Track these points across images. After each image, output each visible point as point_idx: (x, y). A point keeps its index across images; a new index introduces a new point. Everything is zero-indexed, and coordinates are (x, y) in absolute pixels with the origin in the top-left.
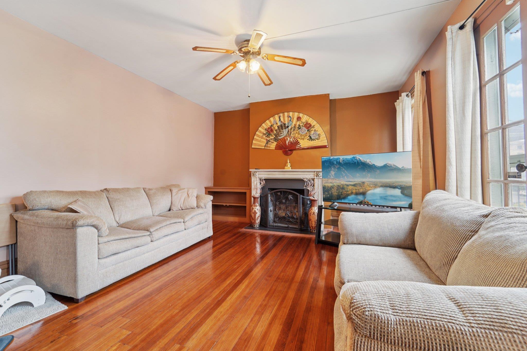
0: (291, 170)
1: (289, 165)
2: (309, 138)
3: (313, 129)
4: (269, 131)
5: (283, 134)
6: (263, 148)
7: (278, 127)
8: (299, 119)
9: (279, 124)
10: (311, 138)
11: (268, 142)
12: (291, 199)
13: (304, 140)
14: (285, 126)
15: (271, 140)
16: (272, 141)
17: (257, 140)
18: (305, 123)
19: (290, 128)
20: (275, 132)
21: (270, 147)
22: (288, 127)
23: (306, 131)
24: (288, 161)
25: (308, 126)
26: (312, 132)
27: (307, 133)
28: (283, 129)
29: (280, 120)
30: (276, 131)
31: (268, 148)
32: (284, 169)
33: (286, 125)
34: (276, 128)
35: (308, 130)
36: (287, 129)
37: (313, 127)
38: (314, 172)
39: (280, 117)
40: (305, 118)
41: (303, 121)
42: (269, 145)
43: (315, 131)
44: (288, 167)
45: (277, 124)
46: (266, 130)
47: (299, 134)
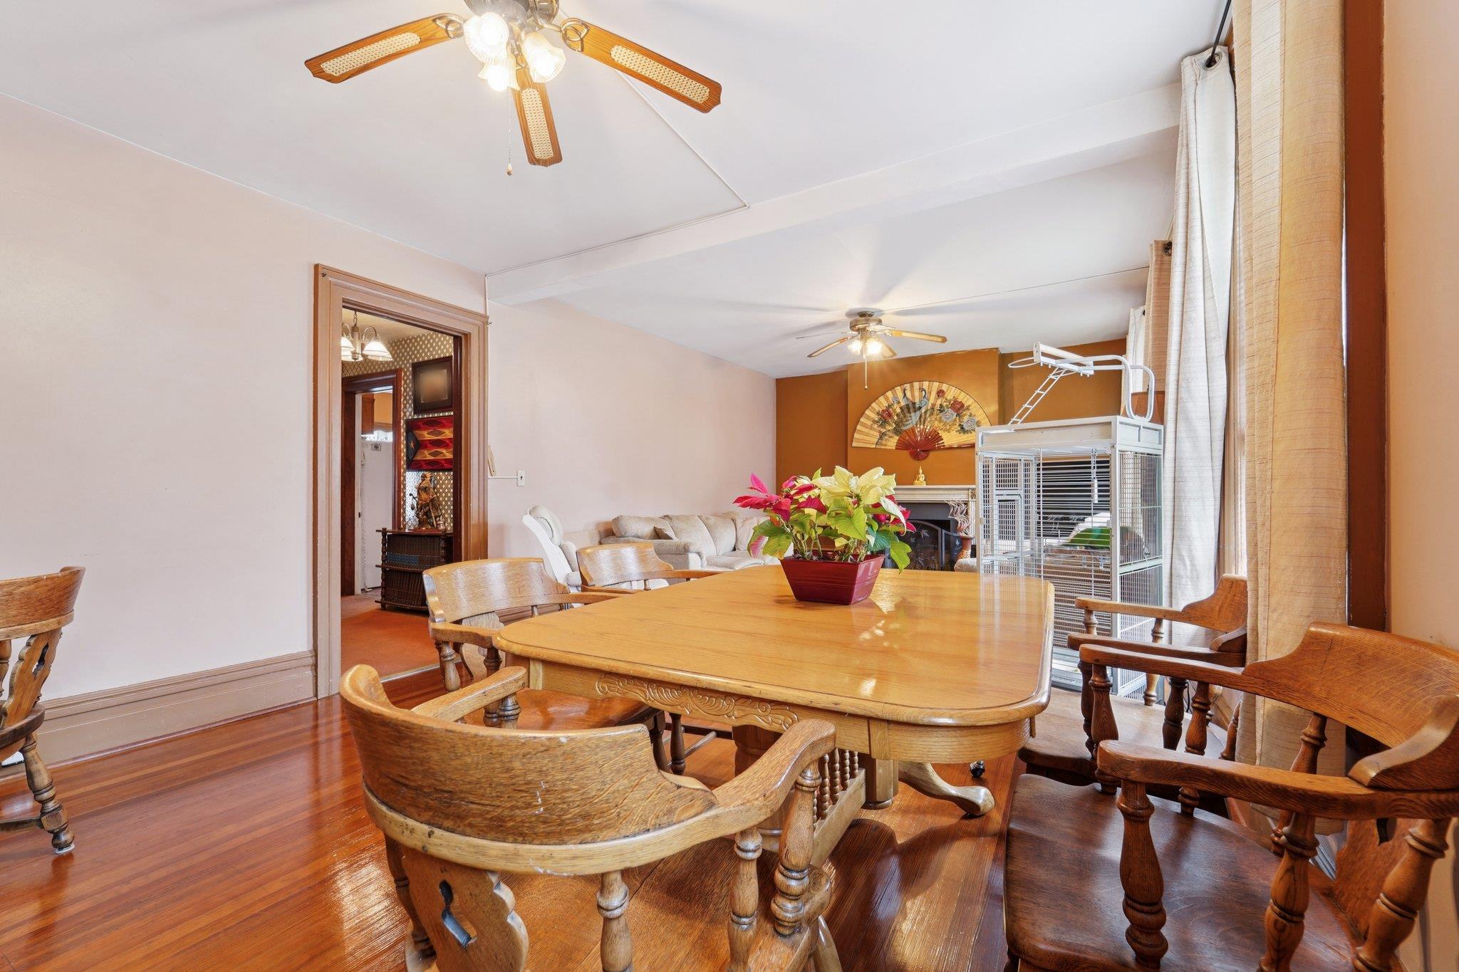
0: (925, 486)
1: (922, 477)
2: (959, 429)
3: (968, 413)
4: (885, 416)
5: (910, 422)
6: (874, 446)
7: (901, 408)
8: (940, 393)
9: (903, 403)
10: (962, 428)
11: (882, 435)
12: (925, 537)
13: (949, 432)
14: (914, 407)
15: (888, 433)
16: (891, 434)
17: (861, 433)
18: (952, 402)
19: (923, 410)
20: (896, 418)
21: (886, 445)
22: (920, 408)
23: (955, 416)
24: (921, 471)
25: (958, 407)
26: (966, 418)
27: (955, 420)
28: (910, 413)
29: (905, 395)
30: (898, 415)
31: (883, 447)
32: (912, 484)
33: (917, 406)
34: (898, 410)
35: (958, 415)
36: (918, 413)
37: (968, 408)
38: (968, 489)
39: (905, 390)
40: (952, 393)
41: (948, 398)
42: (884, 442)
43: (971, 415)
44: (921, 482)
45: (899, 402)
46: (878, 414)
47: (940, 421)
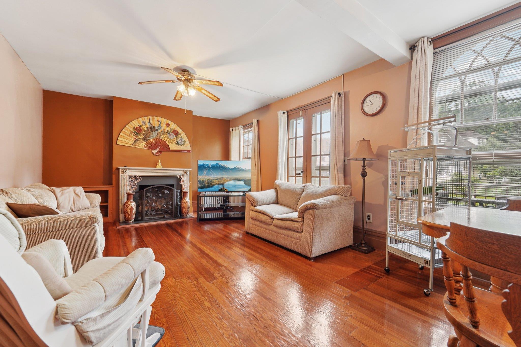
0: (162, 168)
1: (160, 164)
2: (176, 143)
3: (180, 136)
4: (138, 131)
5: (152, 136)
6: (131, 146)
7: (147, 128)
8: (168, 125)
9: (148, 126)
10: (178, 142)
11: (136, 140)
12: (167, 193)
13: (172, 144)
14: (154, 129)
15: (139, 140)
16: (141, 140)
17: (123, 137)
18: (173, 130)
19: (159, 131)
20: (144, 132)
21: (138, 146)
22: (157, 130)
23: (174, 137)
24: (159, 161)
25: (176, 133)
26: (179, 139)
27: (175, 139)
28: (152, 131)
29: (150, 122)
30: (145, 131)
31: (136, 147)
32: (156, 167)
33: (156, 128)
34: (146, 129)
35: (176, 136)
36: (156, 132)
37: (180, 134)
38: (183, 171)
39: (149, 119)
40: (173, 126)
41: (171, 128)
42: (137, 144)
43: (181, 138)
44: (160, 167)
45: (146, 125)
46: (134, 128)
47: (168, 138)
